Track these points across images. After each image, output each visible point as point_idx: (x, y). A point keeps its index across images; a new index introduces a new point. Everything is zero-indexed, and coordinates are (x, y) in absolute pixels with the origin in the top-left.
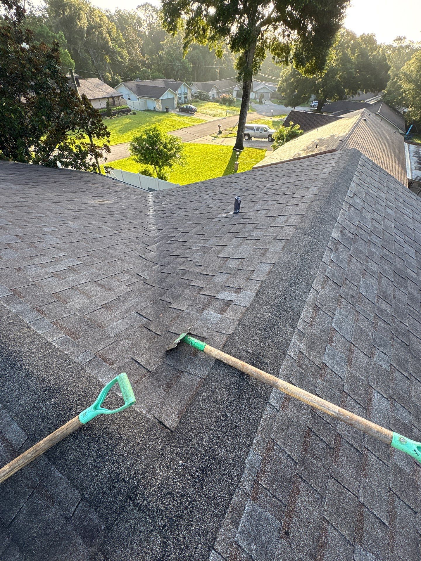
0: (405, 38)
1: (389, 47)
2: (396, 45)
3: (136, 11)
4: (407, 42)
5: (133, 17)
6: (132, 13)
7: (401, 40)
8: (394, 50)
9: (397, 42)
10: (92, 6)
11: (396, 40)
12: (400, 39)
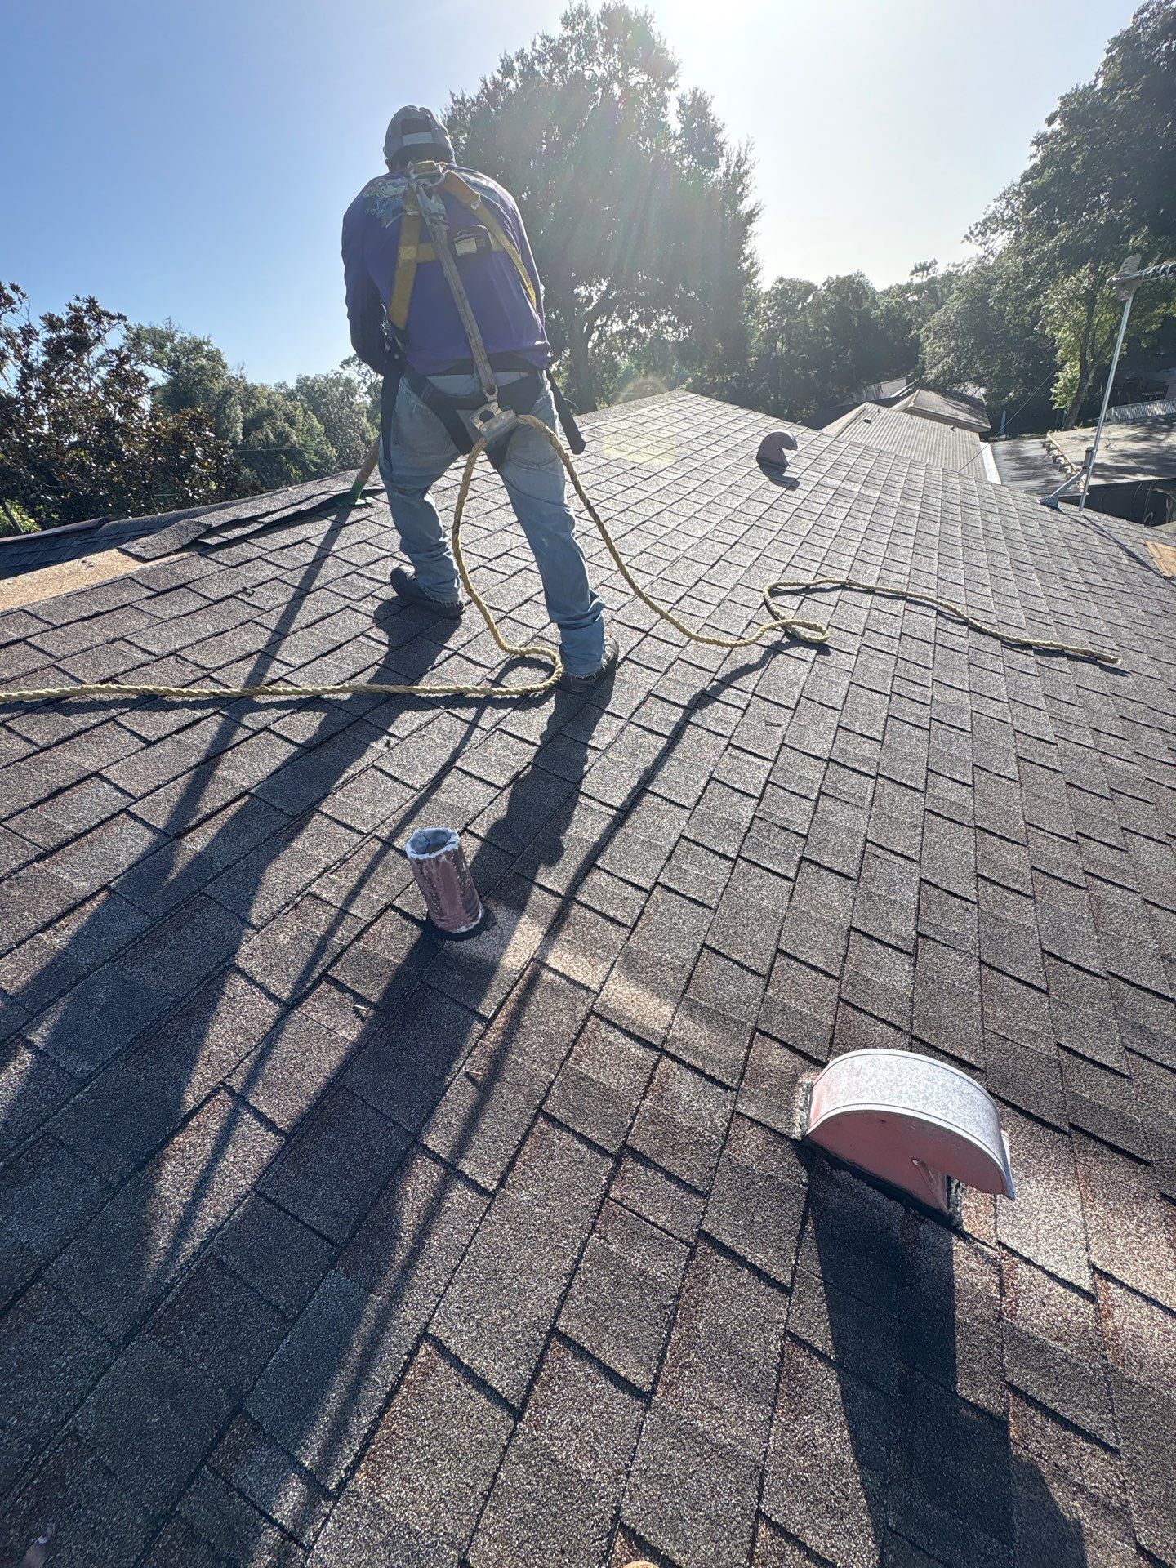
0: (934, 263)
1: (904, 290)
2: (917, 280)
3: (341, 370)
4: (941, 270)
5: (335, 383)
6: (332, 375)
7: (928, 269)
8: (918, 289)
9: (920, 274)
10: (249, 383)
11: (917, 271)
12: (924, 268)
